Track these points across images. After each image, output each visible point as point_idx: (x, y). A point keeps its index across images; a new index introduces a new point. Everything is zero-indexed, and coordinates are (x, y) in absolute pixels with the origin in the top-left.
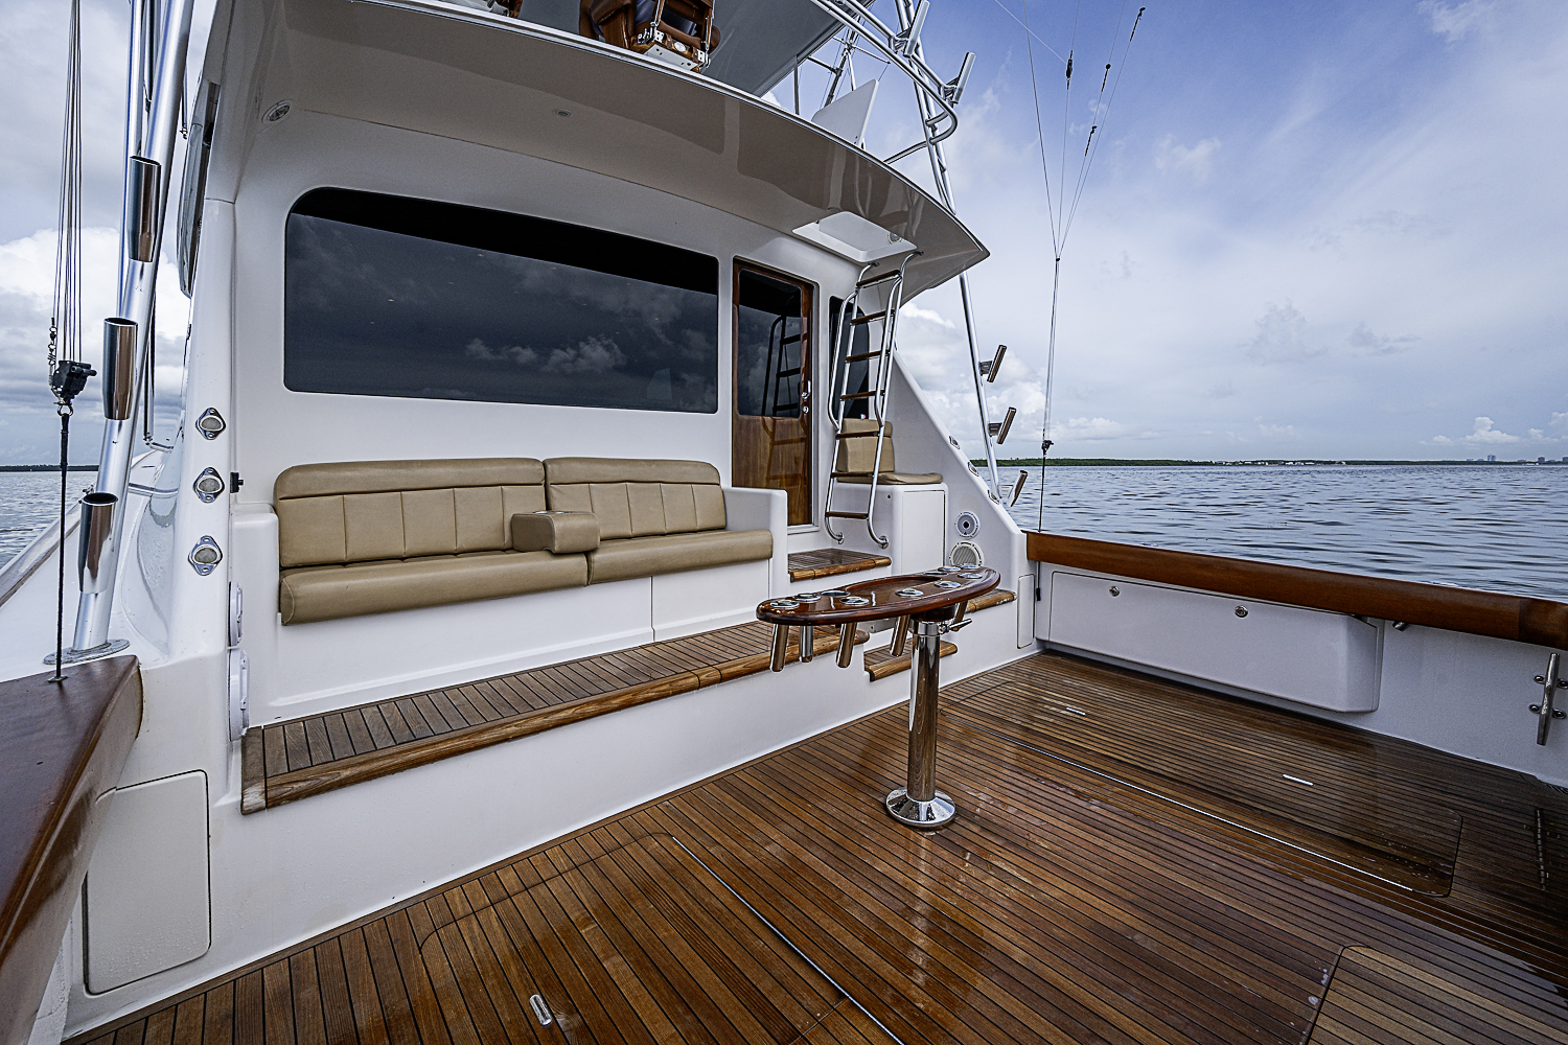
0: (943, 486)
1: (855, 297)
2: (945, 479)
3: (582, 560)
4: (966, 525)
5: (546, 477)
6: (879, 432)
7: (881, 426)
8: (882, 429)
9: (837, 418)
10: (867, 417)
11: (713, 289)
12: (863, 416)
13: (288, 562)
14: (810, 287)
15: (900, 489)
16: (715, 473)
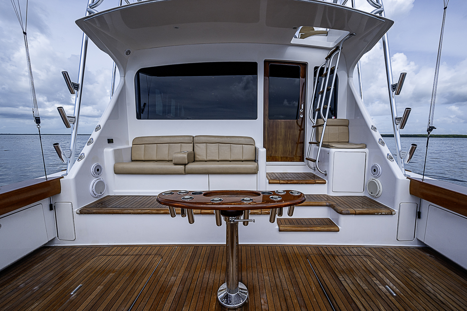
0: (366, 150)
1: (325, 64)
2: (367, 147)
3: (183, 167)
4: (375, 170)
5: (193, 141)
6: (324, 124)
7: (325, 122)
8: (325, 123)
9: (314, 118)
10: (336, 118)
11: (256, 73)
12: (333, 117)
13: (133, 159)
14: (305, 65)
15: (333, 150)
16: (253, 141)
